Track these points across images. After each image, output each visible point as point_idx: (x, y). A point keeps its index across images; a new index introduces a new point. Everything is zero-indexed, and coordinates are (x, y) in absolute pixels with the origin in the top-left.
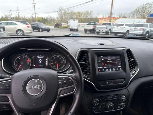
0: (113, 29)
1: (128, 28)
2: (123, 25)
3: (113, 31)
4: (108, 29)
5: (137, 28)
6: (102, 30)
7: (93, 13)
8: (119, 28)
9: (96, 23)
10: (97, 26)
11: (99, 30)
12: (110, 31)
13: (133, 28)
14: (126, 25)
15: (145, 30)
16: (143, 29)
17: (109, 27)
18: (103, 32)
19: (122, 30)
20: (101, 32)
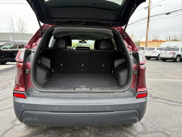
1: (159, 52)
2: (154, 49)
5: (167, 51)
7: (134, 36)
13: (163, 52)
14: (157, 49)
15: (175, 53)
16: (172, 53)
19: (153, 54)
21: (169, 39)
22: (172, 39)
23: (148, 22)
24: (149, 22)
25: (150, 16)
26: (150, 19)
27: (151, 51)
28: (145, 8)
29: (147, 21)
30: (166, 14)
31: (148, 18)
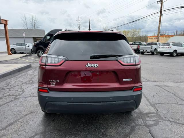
0: (158, 49)
2: (169, 45)
3: (158, 51)
4: (153, 49)
6: (147, 50)
8: (165, 48)
9: (141, 43)
10: (141, 46)
11: (143, 50)
12: (155, 51)
14: (173, 45)
17: (154, 47)
18: (148, 52)
19: (168, 49)
20: (146, 52)
21: (177, 33)
22: (180, 33)
24: (162, 16)
25: (162, 10)
26: (162, 14)
27: (165, 47)
28: (157, 2)
29: (159, 16)
30: (181, 8)
31: (161, 12)
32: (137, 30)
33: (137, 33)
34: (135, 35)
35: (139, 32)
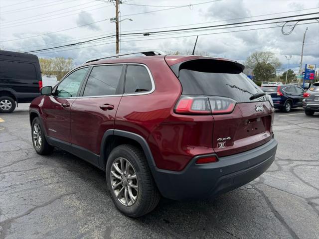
23: (117, 42)
25: (119, 34)
26: (119, 39)
28: (111, 19)
30: (144, 35)
31: (117, 36)
32: (67, 60)
33: (66, 66)
34: (62, 69)
35: (69, 63)
